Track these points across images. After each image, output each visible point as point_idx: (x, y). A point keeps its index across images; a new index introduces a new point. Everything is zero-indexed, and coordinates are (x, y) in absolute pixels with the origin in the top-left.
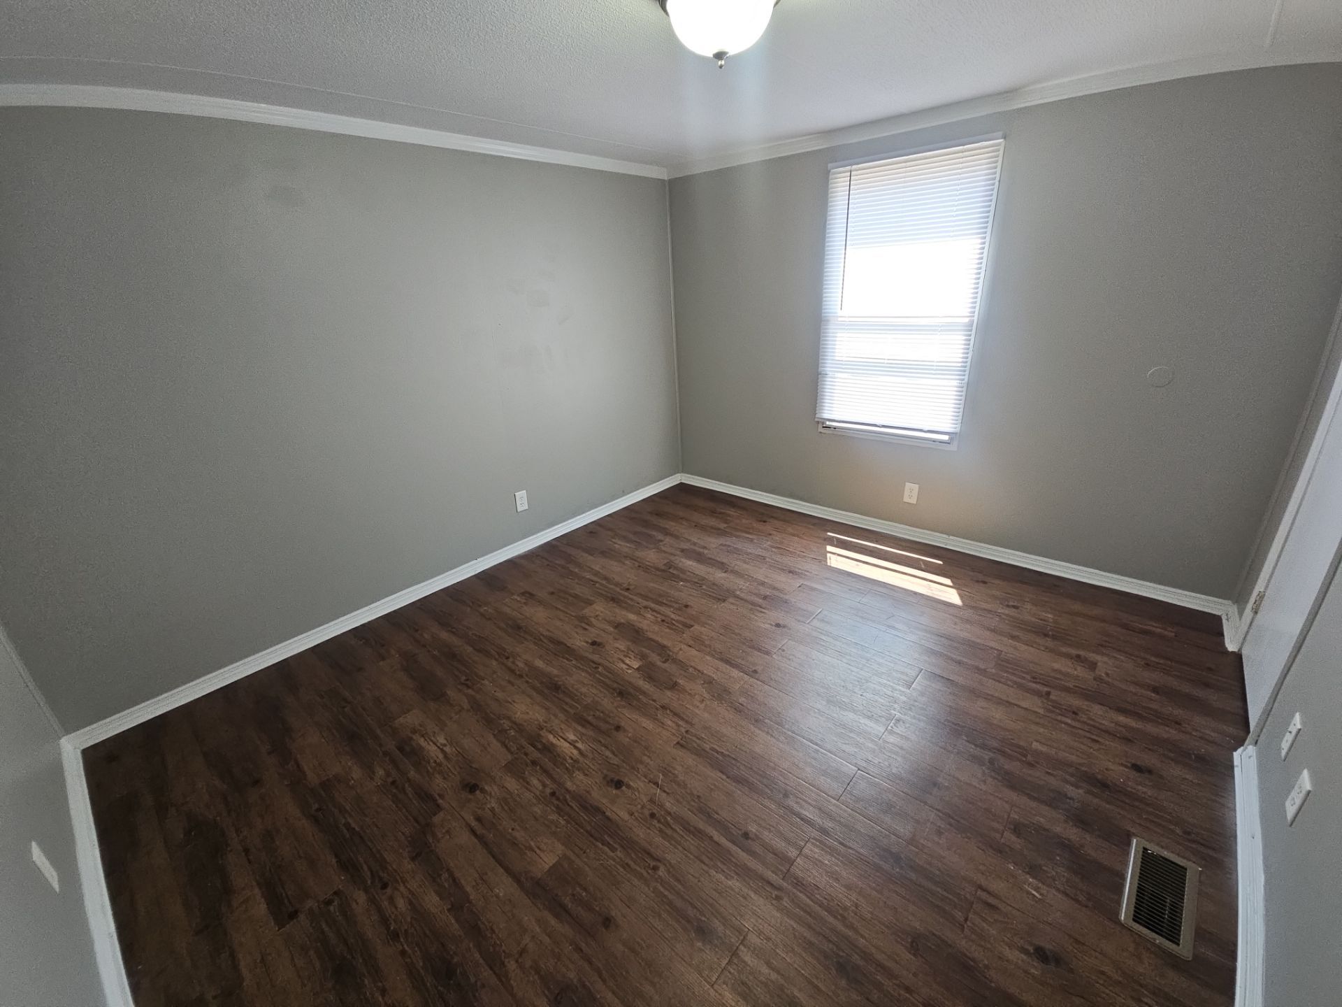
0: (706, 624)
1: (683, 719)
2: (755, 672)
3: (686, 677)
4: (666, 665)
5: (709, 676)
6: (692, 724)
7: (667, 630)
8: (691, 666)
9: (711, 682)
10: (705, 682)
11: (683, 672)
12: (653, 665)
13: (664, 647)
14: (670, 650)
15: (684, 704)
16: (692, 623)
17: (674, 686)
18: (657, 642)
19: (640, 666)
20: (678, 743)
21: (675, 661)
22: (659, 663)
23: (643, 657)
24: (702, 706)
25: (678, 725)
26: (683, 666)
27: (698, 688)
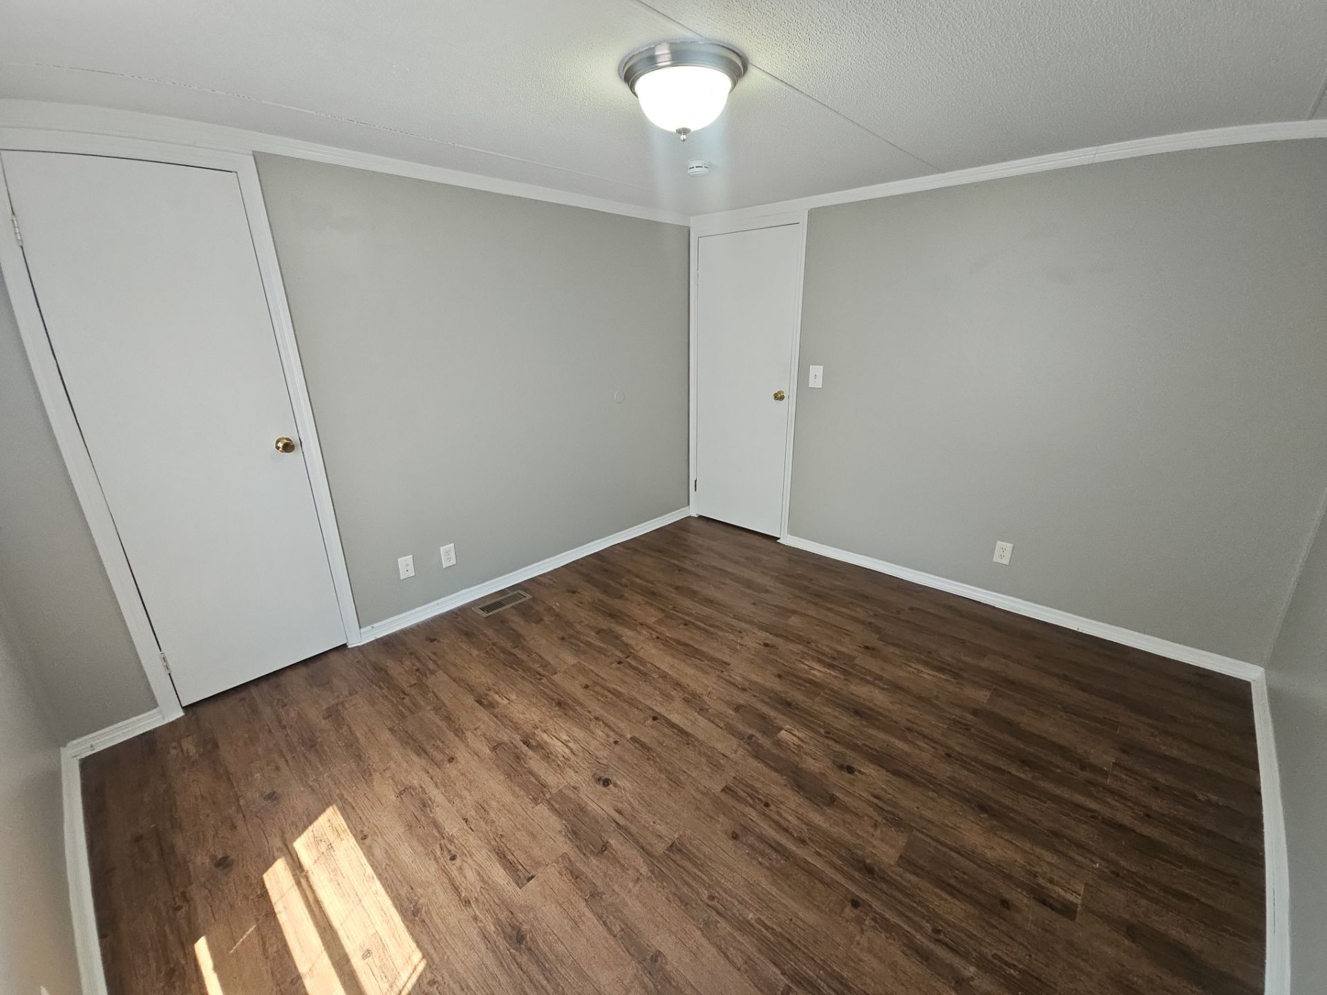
0: (703, 793)
1: (727, 680)
2: (655, 719)
3: (727, 717)
4: (750, 731)
5: (703, 716)
6: (719, 676)
7: (758, 785)
8: (721, 728)
9: (701, 710)
10: (707, 711)
11: (730, 721)
12: (764, 733)
13: (757, 756)
14: (748, 751)
15: (726, 692)
16: (724, 797)
17: (738, 708)
18: (768, 765)
19: (779, 732)
20: (729, 665)
21: (740, 736)
22: (758, 735)
23: (778, 743)
24: (709, 689)
25: (730, 676)
26: (731, 729)
27: (714, 705)
